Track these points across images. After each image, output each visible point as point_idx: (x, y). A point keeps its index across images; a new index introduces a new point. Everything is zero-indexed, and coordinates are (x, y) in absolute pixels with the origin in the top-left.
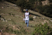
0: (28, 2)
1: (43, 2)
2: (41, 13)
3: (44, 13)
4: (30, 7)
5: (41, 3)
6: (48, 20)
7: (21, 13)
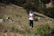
0: (33, 5)
1: (47, 5)
2: (45, 15)
3: (48, 14)
4: (35, 9)
5: (45, 6)
6: (51, 20)
7: (27, 15)
